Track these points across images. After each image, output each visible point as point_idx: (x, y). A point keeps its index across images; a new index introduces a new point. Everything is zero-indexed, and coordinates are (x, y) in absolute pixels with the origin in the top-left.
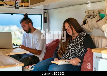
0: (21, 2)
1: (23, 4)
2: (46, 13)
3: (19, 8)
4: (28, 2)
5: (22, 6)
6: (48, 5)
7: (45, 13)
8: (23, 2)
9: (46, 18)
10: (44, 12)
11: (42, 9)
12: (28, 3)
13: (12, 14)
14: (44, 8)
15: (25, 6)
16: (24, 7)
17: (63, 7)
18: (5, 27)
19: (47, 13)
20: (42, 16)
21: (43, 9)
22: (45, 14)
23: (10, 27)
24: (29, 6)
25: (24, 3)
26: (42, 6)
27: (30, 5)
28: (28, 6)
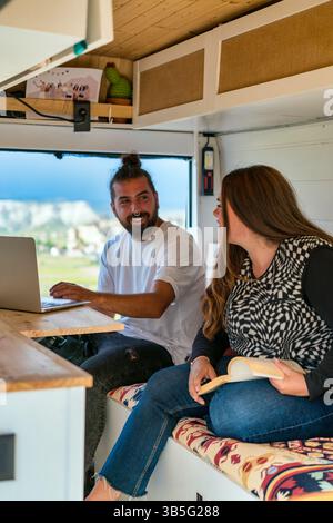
0: (100, 102)
1: (110, 110)
2: (211, 149)
3: (89, 130)
4: (129, 100)
5: (104, 119)
6: (222, 116)
7: (207, 149)
8: (107, 102)
9: (212, 171)
10: (203, 145)
11: (192, 132)
12: (131, 104)
13: (59, 155)
14: (204, 129)
15: (116, 121)
16: (111, 124)
17: (287, 126)
18: (34, 208)
19: (216, 148)
20: (195, 162)
21: (196, 134)
22: (208, 155)
23: (57, 210)
24: (136, 118)
25: (110, 105)
26: (195, 117)
27: (140, 114)
28: (129, 121)
